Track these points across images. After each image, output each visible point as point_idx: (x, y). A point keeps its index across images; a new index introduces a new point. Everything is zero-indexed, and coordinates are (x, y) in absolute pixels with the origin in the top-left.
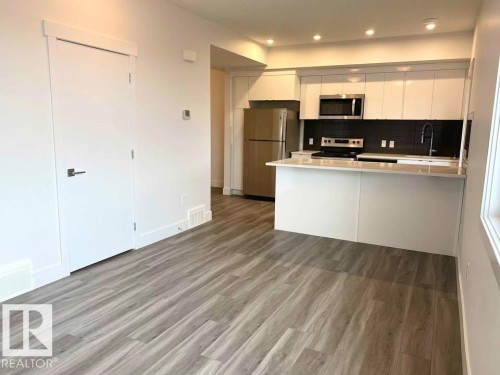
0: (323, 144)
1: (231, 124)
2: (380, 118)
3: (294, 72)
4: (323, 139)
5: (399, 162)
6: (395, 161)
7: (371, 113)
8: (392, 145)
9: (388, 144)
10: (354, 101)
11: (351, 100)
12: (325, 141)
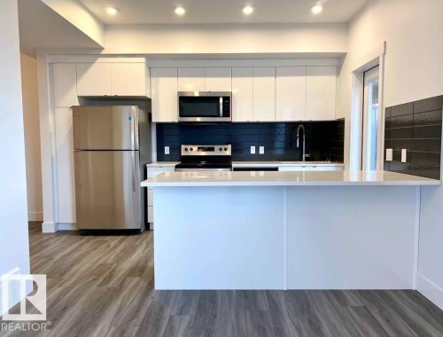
0: (183, 153)
1: (52, 130)
2: (251, 120)
3: (143, 60)
4: (183, 147)
5: (280, 169)
6: (276, 169)
7: (240, 114)
8: (262, 150)
9: (257, 150)
10: (221, 100)
11: (218, 98)
12: (186, 149)
